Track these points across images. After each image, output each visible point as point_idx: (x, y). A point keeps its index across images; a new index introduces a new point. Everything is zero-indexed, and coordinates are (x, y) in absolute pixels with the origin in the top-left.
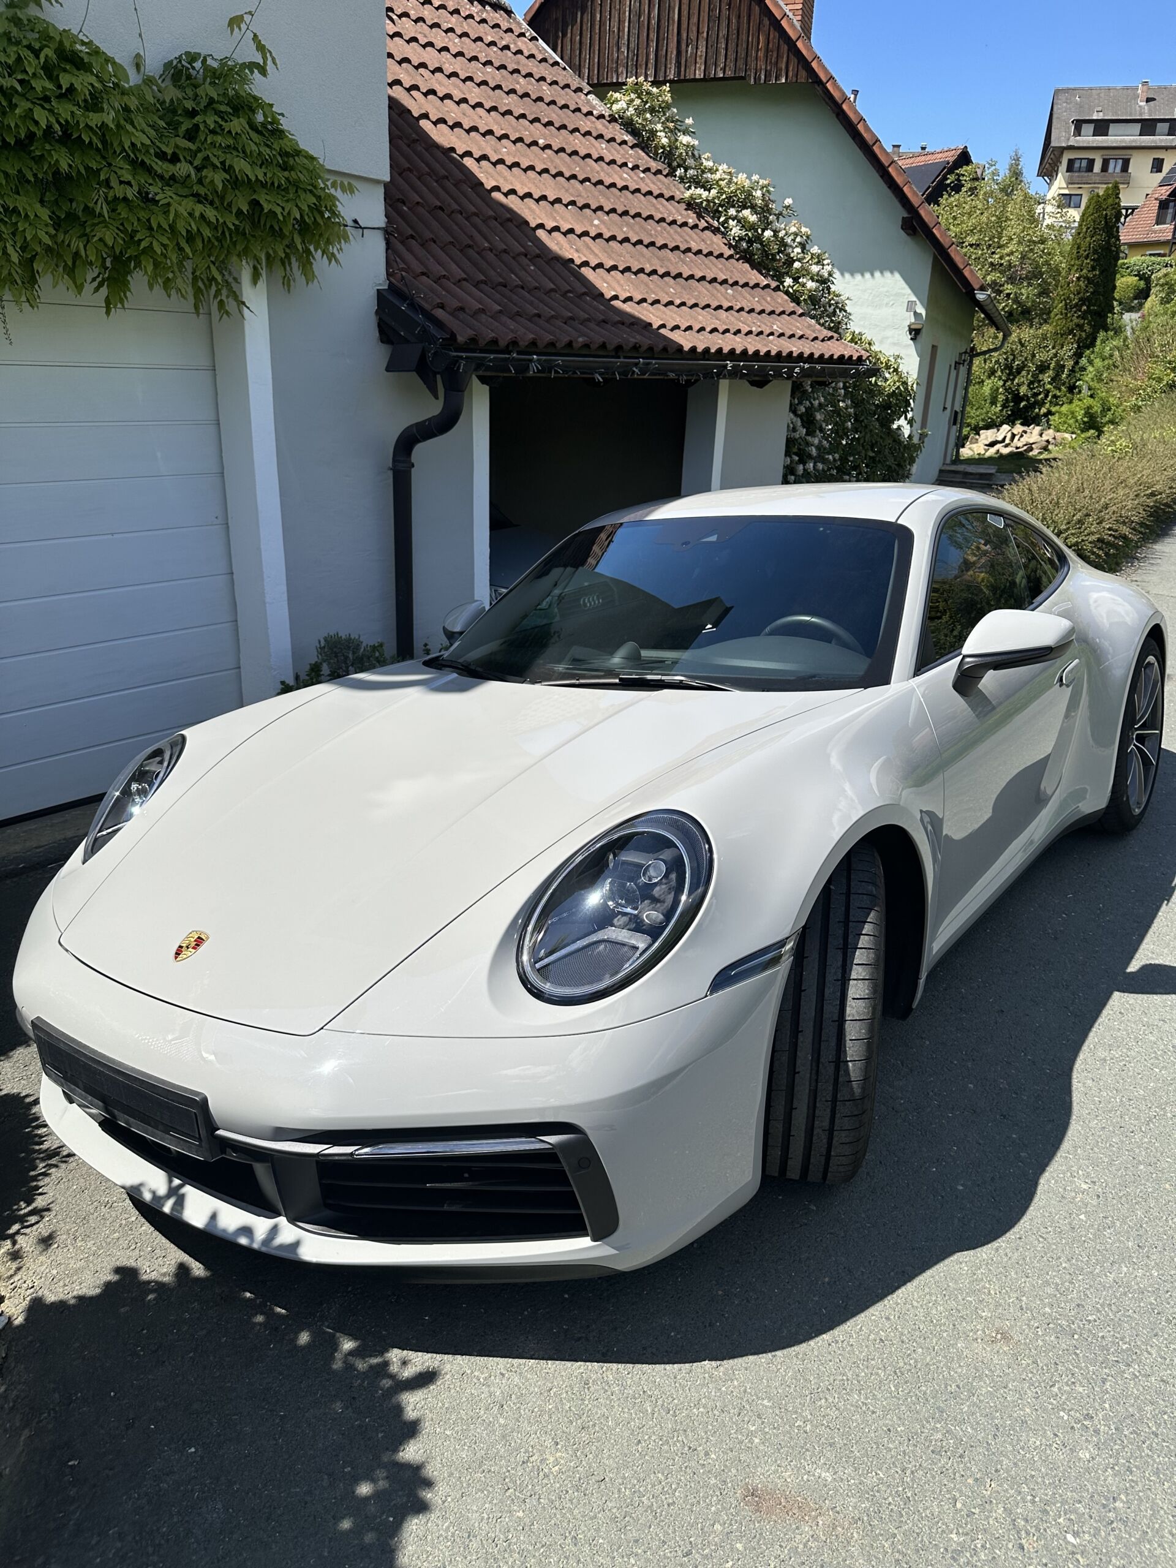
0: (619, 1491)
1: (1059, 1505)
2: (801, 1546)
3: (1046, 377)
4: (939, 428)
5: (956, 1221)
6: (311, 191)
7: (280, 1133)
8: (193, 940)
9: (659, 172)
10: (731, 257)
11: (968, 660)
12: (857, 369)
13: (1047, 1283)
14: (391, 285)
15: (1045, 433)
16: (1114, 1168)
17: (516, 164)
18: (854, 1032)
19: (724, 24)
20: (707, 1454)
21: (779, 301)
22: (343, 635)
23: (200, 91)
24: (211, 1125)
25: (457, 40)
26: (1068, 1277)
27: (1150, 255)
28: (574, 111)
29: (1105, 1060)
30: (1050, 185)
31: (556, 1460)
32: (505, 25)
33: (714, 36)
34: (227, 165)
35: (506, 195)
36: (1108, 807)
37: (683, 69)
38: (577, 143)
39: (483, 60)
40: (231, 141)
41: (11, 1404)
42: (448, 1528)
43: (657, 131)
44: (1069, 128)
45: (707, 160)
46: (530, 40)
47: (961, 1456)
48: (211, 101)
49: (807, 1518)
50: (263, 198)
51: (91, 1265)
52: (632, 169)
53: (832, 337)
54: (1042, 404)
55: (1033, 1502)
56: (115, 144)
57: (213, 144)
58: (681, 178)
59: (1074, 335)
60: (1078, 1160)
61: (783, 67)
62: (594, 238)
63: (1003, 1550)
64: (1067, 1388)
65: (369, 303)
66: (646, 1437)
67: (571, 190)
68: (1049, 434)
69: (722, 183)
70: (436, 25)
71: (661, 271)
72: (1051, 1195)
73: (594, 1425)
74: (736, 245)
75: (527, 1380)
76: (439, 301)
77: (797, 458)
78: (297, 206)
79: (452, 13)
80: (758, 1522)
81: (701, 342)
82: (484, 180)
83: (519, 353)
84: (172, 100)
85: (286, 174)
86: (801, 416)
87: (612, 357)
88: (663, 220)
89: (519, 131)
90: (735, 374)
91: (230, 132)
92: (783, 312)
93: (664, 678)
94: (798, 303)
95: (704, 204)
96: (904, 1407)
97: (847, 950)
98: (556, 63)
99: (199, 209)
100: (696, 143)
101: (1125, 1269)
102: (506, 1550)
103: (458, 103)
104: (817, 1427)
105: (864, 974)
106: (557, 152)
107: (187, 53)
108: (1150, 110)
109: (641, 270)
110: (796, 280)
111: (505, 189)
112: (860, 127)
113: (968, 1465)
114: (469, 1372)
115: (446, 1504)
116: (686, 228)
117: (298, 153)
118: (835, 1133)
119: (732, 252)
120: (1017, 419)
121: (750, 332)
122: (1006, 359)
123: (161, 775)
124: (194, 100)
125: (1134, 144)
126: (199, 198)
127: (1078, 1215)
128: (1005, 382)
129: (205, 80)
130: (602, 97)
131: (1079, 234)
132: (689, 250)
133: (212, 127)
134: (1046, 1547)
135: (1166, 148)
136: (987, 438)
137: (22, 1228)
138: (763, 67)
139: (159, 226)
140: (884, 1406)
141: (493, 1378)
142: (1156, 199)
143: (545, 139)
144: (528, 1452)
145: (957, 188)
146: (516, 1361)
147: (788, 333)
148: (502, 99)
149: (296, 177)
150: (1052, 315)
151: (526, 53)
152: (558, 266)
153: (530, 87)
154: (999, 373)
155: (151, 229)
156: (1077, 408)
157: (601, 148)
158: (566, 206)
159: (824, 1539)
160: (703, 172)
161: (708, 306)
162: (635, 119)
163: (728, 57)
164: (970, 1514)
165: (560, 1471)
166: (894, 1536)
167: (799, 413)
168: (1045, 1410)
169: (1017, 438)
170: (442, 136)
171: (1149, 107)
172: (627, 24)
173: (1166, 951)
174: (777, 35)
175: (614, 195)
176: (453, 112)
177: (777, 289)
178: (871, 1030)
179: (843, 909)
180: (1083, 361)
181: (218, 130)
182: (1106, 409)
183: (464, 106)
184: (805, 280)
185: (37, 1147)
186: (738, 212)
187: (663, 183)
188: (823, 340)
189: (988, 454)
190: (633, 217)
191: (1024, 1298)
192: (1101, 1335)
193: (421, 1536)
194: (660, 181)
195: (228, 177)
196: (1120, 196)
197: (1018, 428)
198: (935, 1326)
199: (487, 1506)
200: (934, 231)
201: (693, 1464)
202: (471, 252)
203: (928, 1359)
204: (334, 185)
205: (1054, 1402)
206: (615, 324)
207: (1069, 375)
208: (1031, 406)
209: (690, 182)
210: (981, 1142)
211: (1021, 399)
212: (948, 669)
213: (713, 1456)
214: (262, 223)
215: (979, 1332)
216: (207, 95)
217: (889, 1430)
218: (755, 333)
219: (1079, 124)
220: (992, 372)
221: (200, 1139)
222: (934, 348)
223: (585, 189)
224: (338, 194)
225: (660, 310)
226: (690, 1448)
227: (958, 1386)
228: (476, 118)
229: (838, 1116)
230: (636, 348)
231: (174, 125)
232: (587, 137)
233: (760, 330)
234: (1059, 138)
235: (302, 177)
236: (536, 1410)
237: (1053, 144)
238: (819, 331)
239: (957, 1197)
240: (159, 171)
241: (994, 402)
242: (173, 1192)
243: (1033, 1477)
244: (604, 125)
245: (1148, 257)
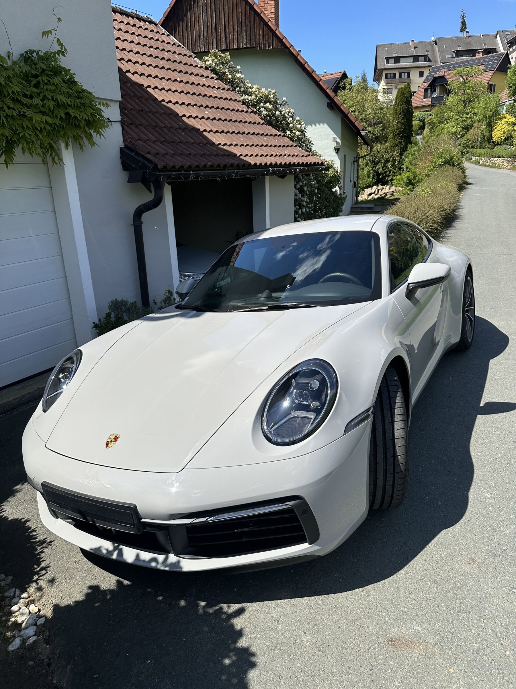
0: (337, 648)
1: (512, 625)
2: (416, 659)
3: (389, 165)
4: (349, 191)
5: (442, 517)
6: (90, 107)
7: (173, 517)
8: (113, 438)
9: (228, 89)
10: (263, 124)
11: (411, 285)
12: (322, 168)
13: (484, 537)
14: (126, 146)
15: (391, 188)
16: (497, 487)
17: (170, 90)
18: (399, 443)
19: (244, 25)
20: (368, 627)
21: (286, 141)
22: (119, 299)
23: (38, 66)
24: (139, 517)
25: (136, 38)
26: (491, 533)
27: (423, 111)
28: (190, 66)
29: (482, 444)
30: (379, 85)
31: (307, 640)
32: (155, 30)
33: (240, 30)
34: (54, 98)
35: (167, 103)
36: (460, 340)
37: (228, 45)
38: (193, 79)
39: (149, 46)
40: (54, 88)
41: (58, 656)
42: (270, 676)
43: (226, 72)
44: (384, 61)
45: (247, 83)
46: (167, 36)
47: (469, 612)
48: (43, 70)
49: (415, 647)
50: (71, 111)
51: (77, 589)
52: (218, 89)
53: (309, 155)
54: (389, 176)
55: (502, 626)
56: (5, 92)
57: (47, 89)
58: (238, 91)
59: (398, 147)
60: (483, 485)
61: (271, 42)
62: (207, 119)
63: (495, 647)
64: (503, 578)
65: (117, 154)
66: (342, 625)
67: (194, 100)
68: (393, 188)
69: (256, 93)
70: (127, 32)
71: (236, 132)
72: (476, 501)
73: (319, 623)
74: (265, 119)
75: (286, 609)
76: (148, 151)
77: (298, 207)
78: (86, 114)
79: (132, 26)
80: (397, 652)
81: (258, 161)
82: (157, 97)
83: (184, 171)
84: (26, 71)
85: (80, 100)
86: (298, 189)
87: (223, 170)
88: (233, 110)
89: (168, 75)
90: (273, 173)
91: (54, 84)
92: (288, 146)
93: (288, 304)
94: (293, 141)
95: (250, 102)
96: (441, 596)
97: (392, 409)
98: (179, 46)
99: (44, 118)
100: (243, 76)
101: (512, 527)
102: (296, 681)
103: (141, 65)
104: (409, 609)
105: (400, 418)
106: (186, 83)
107: (30, 50)
108: (416, 52)
109: (228, 132)
110: (291, 131)
111: (167, 101)
112: (306, 65)
113: (473, 615)
114: (260, 609)
115: (266, 666)
116: (243, 113)
117: (84, 91)
118: (395, 486)
119: (263, 121)
120: (379, 183)
121: (276, 155)
122: (372, 158)
123: (74, 368)
124: (36, 70)
125: (411, 66)
126: (43, 113)
127: (489, 508)
128: (373, 168)
129: (39, 61)
130: (200, 59)
131: (396, 104)
132: (246, 122)
133: (46, 82)
134: (511, 643)
135: (424, 67)
136: (367, 192)
137: (39, 577)
138: (263, 42)
139: (27, 126)
140: (434, 597)
141: (271, 610)
142: (423, 88)
143: (180, 78)
144: (295, 639)
145: (344, 88)
146: (279, 601)
147: (292, 154)
148: (160, 62)
149: (84, 102)
150: (388, 138)
151: (166, 42)
152: (194, 132)
153: (170, 56)
154: (370, 164)
155: (23, 128)
156: (404, 176)
157: (203, 81)
158: (193, 106)
159: (424, 654)
160: (247, 88)
161: (258, 145)
162: (216, 67)
163: (247, 39)
164: (479, 635)
165: (310, 645)
166: (451, 648)
167: (297, 188)
168: (497, 588)
169: (380, 191)
170: (136, 78)
171: (415, 50)
172: (202, 27)
173: (494, 396)
174: (267, 28)
175: (212, 100)
176: (140, 69)
177: (284, 136)
178: (406, 441)
179: (387, 392)
180: (403, 157)
181: (48, 83)
182: (415, 176)
183: (144, 66)
184: (295, 131)
185: (33, 541)
186: (264, 104)
187: (231, 94)
188: (306, 156)
189: (369, 199)
190: (221, 109)
191: (477, 544)
192: (510, 554)
193: (259, 681)
194: (230, 93)
195: (55, 103)
196: (411, 88)
197: (380, 187)
198: (445, 561)
199: (283, 664)
200: (341, 107)
201: (363, 632)
202: (157, 129)
203: (446, 574)
204: (99, 104)
205: (499, 584)
206: (222, 156)
207: (398, 163)
208: (384, 177)
209: (242, 93)
210: (443, 483)
211: (380, 174)
212: (402, 289)
213: (371, 628)
214: (71, 122)
215: (463, 561)
216: (41, 67)
217: (438, 606)
218: (278, 155)
219: (388, 59)
220: (367, 164)
221: (134, 525)
222: (345, 156)
223: (200, 98)
224: (102, 107)
225: (238, 148)
226: (361, 626)
227: (460, 584)
228: (150, 71)
229: (396, 479)
230: (232, 165)
231: (28, 82)
232: (197, 76)
233: (280, 154)
234: (381, 65)
235: (87, 102)
236: (293, 620)
237: (378, 68)
238: (304, 153)
239: (439, 507)
240: (25, 102)
241: (369, 177)
242: (115, 548)
243: (499, 615)
244: (203, 71)
245: (422, 112)
